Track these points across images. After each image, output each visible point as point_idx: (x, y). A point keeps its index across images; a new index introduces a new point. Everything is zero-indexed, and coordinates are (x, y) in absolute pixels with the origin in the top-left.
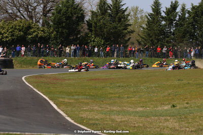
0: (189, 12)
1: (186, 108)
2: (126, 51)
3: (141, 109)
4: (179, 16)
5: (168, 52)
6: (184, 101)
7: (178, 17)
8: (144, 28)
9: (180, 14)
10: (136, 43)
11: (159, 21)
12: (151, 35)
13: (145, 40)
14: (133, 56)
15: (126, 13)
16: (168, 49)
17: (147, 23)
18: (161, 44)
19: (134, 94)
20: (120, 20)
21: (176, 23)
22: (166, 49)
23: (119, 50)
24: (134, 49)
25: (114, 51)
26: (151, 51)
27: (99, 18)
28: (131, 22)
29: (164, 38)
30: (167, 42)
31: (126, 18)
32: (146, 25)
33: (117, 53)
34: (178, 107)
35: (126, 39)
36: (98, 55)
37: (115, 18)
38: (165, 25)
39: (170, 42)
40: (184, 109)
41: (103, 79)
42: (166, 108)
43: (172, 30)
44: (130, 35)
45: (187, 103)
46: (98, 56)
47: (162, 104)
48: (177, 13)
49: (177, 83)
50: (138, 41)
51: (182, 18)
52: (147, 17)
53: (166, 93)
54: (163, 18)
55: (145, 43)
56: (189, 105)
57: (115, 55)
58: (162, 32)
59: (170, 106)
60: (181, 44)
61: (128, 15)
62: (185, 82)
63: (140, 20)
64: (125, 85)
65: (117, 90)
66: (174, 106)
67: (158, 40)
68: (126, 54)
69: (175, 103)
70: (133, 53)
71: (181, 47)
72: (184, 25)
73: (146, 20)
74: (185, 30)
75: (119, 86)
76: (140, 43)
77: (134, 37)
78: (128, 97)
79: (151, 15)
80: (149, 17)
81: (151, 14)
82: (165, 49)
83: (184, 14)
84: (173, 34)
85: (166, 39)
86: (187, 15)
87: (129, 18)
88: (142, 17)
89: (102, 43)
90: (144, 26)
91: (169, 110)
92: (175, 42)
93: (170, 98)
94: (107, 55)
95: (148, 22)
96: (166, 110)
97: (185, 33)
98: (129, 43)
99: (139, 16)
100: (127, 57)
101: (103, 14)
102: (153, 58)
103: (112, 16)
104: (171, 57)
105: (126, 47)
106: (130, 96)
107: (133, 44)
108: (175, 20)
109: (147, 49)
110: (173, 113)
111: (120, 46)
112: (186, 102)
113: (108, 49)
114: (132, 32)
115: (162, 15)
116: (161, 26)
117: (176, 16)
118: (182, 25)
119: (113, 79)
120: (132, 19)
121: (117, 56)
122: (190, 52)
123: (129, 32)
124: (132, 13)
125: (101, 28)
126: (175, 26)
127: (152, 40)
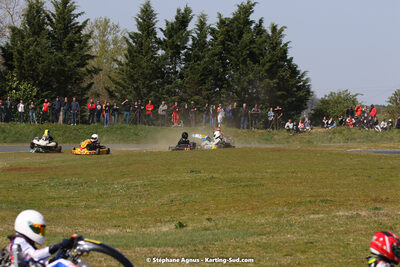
0: (213, 32)
1: (206, 229)
2: (83, 111)
3: (114, 231)
4: (194, 39)
5: (169, 113)
6: (203, 214)
7: (190, 42)
8: (120, 64)
9: (195, 35)
10: (104, 93)
11: (152, 50)
12: (136, 77)
13: (124, 87)
14: (98, 121)
15: (83, 32)
16: (169, 107)
17: (126, 52)
18: (156, 97)
19: (100, 200)
20: (71, 46)
21: (185, 54)
22: (166, 107)
23: (70, 107)
24: (99, 107)
25: (59, 111)
26: (134, 111)
27: (27, 41)
28: (94, 51)
29: (162, 84)
30: (169, 92)
31: (83, 42)
32: (126, 55)
33: (65, 114)
34: (189, 228)
35: (85, 85)
36: (24, 117)
37: (60, 42)
38: (164, 58)
39: (175, 94)
40: (203, 233)
41: (36, 169)
42: (165, 229)
43: (178, 69)
44: (92, 77)
45: (208, 219)
46: (25, 121)
47: (156, 221)
48: (188, 33)
49: (187, 177)
50: (107, 89)
51: (200, 44)
52: (127, 41)
53: (166, 199)
54: (159, 42)
55: (122, 95)
56: (213, 223)
57: (61, 118)
58: (158, 72)
59: (173, 226)
60: (197, 97)
61: (89, 36)
62: (205, 175)
63: (112, 46)
64: (81, 180)
65: (64, 191)
66: (181, 225)
67: (150, 88)
68: (82, 117)
69: (183, 219)
70: (98, 116)
71: (196, 103)
72: (204, 57)
73: (125, 46)
74: (205, 69)
75: (69, 184)
76: (111, 95)
77: (100, 82)
78: (86, 207)
79: (134, 36)
80: (131, 41)
81: (136, 34)
82: (163, 107)
83: (202, 36)
84: (181, 77)
85: (167, 86)
86: (209, 38)
87: (91, 42)
88: (115, 42)
89: (34, 94)
90: (122, 59)
91: (171, 234)
92: (185, 92)
93: (174, 208)
94: (44, 118)
95: (129, 51)
96: (165, 234)
97: (206, 73)
98: (89, 93)
99: (110, 38)
100: (85, 122)
101: (34, 33)
102: (139, 126)
103: (54, 38)
104: (175, 124)
105: (83, 102)
106: (93, 204)
107: (98, 95)
108: (185, 47)
109: (127, 107)
110: (181, 239)
111: (70, 101)
112: (207, 216)
113: (45, 106)
114: (97, 71)
115: (157, 36)
116: (155, 59)
117: (187, 40)
118: (199, 58)
119: (56, 168)
120: (96, 44)
121: (64, 121)
122: (216, 113)
123: (89, 72)
124: (96, 33)
125: (31, 63)
126: (184, 60)
127: (136, 89)
